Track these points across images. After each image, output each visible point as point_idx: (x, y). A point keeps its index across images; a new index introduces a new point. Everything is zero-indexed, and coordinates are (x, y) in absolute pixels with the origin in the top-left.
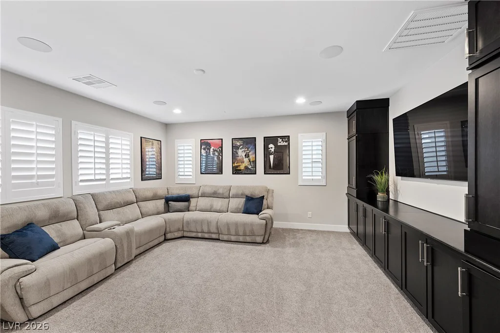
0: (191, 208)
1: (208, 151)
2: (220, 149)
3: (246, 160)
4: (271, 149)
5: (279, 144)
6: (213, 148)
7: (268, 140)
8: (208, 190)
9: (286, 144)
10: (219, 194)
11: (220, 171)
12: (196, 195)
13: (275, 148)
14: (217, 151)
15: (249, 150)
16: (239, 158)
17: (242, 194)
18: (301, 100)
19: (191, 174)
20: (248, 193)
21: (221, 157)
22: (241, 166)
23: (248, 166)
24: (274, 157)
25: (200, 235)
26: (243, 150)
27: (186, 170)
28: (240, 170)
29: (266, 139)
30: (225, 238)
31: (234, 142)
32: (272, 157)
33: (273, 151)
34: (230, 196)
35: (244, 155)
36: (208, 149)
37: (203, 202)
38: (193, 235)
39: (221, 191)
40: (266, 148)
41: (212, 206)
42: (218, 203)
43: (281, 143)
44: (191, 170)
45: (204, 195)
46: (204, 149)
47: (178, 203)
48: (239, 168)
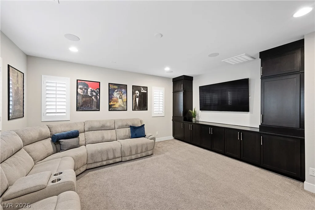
0: (80, 143)
1: (86, 91)
2: (98, 90)
3: (120, 100)
4: (137, 94)
5: (142, 91)
6: (90, 88)
7: (135, 88)
8: (96, 125)
9: (146, 92)
10: (107, 126)
11: (98, 108)
12: (82, 130)
13: (139, 93)
14: (95, 92)
15: (122, 93)
16: (114, 98)
17: (126, 125)
18: (167, 69)
19: (65, 111)
20: (130, 124)
21: (98, 97)
22: (116, 105)
23: (121, 105)
24: (139, 100)
25: (105, 163)
26: (117, 93)
27: (58, 107)
28: (115, 108)
29: (134, 87)
30: (128, 158)
31: (110, 86)
32: (137, 99)
33: (138, 95)
34: (116, 127)
35: (118, 96)
36: (85, 89)
37: (93, 135)
38: (99, 164)
39: (108, 124)
40: (133, 93)
41: (103, 138)
42: (108, 134)
43: (143, 91)
44: (65, 107)
45: (91, 129)
46: (81, 89)
47: (69, 140)
48: (114, 106)
